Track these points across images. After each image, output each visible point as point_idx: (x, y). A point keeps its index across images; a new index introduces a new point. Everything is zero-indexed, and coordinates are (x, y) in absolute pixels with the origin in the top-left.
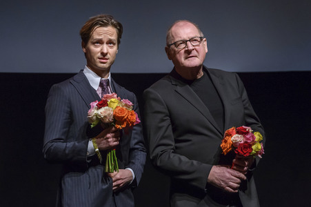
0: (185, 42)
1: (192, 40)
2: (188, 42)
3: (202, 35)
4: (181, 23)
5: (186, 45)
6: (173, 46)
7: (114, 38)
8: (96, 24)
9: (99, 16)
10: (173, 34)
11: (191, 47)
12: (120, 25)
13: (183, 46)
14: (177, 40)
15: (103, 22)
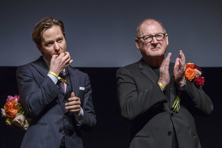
0: (151, 36)
1: (157, 35)
2: (154, 38)
3: (165, 32)
4: (149, 22)
5: (153, 39)
6: (142, 39)
7: (60, 35)
8: (43, 28)
9: (42, 20)
10: (143, 30)
11: (156, 42)
12: (61, 22)
13: (150, 40)
14: (145, 35)
15: (47, 25)
